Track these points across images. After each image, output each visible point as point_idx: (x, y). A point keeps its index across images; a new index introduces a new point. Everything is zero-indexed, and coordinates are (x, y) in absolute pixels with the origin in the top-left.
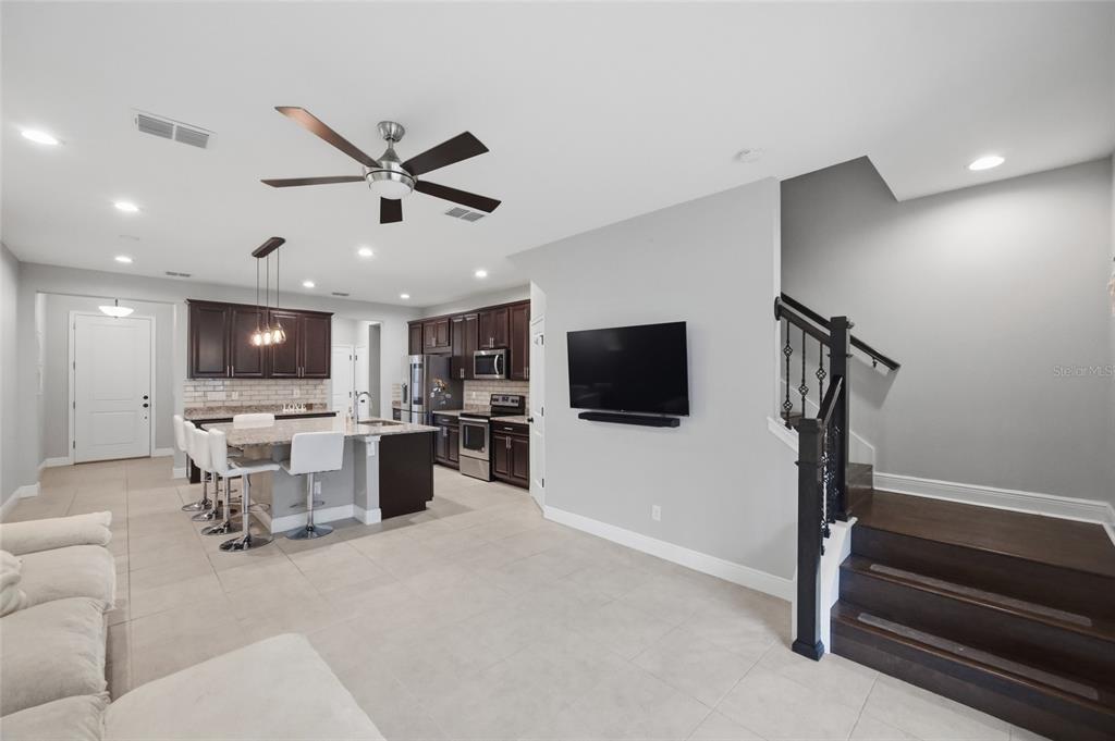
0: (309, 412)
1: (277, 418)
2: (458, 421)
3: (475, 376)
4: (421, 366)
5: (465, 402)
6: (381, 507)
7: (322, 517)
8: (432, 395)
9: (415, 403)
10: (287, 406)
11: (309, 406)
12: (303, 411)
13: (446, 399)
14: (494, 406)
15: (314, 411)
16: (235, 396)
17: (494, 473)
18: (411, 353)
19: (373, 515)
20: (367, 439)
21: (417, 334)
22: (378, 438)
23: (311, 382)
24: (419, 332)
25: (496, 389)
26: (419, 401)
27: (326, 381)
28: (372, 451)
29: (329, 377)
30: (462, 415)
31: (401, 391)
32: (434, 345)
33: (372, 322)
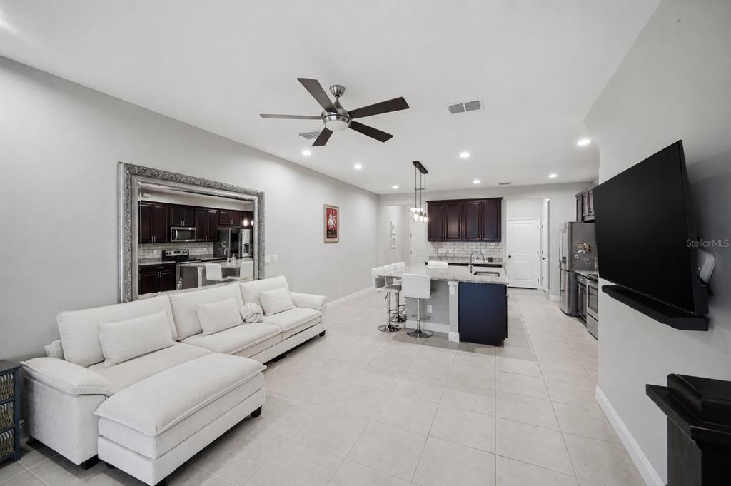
0: (490, 263)
1: (449, 264)
6: (459, 331)
7: (429, 327)
8: (576, 257)
10: (477, 258)
11: (490, 259)
12: (487, 262)
13: (591, 261)
15: (493, 263)
16: (451, 251)
19: (454, 336)
20: (449, 283)
21: (580, 205)
22: (457, 284)
24: (581, 203)
27: (499, 243)
28: (453, 290)
29: (499, 241)
32: (588, 213)
33: (548, 200)
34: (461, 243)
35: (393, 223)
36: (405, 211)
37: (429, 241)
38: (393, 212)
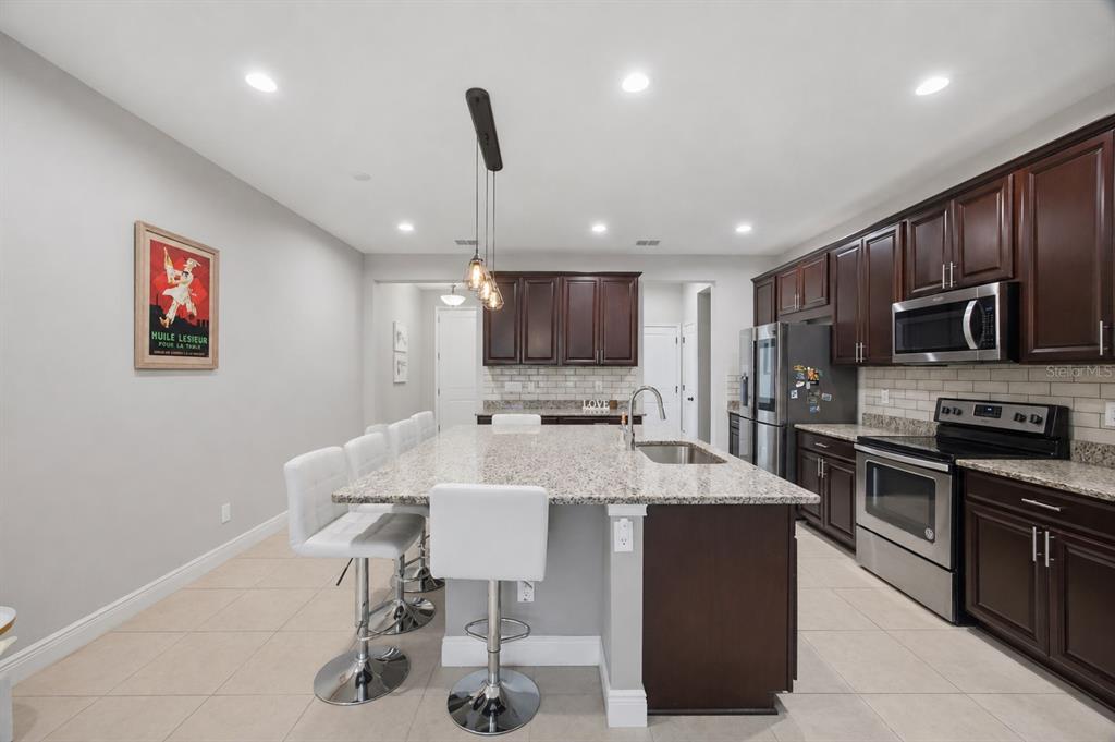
0: (613, 414)
2: (853, 453)
3: (896, 358)
4: (774, 342)
5: (862, 408)
8: (794, 395)
9: (763, 407)
10: (587, 402)
11: (614, 404)
12: (606, 410)
13: (822, 403)
14: (944, 425)
16: (531, 387)
17: (969, 607)
18: (757, 323)
19: (629, 705)
20: (612, 510)
21: (768, 292)
22: (641, 511)
23: (617, 370)
24: (770, 289)
25: (948, 386)
26: (771, 406)
27: (634, 369)
28: (626, 539)
29: (636, 364)
30: (863, 440)
31: (739, 386)
32: (796, 307)
33: (700, 288)
34: (551, 371)
35: (399, 328)
36: (426, 301)
37: (485, 364)
38: (399, 300)
